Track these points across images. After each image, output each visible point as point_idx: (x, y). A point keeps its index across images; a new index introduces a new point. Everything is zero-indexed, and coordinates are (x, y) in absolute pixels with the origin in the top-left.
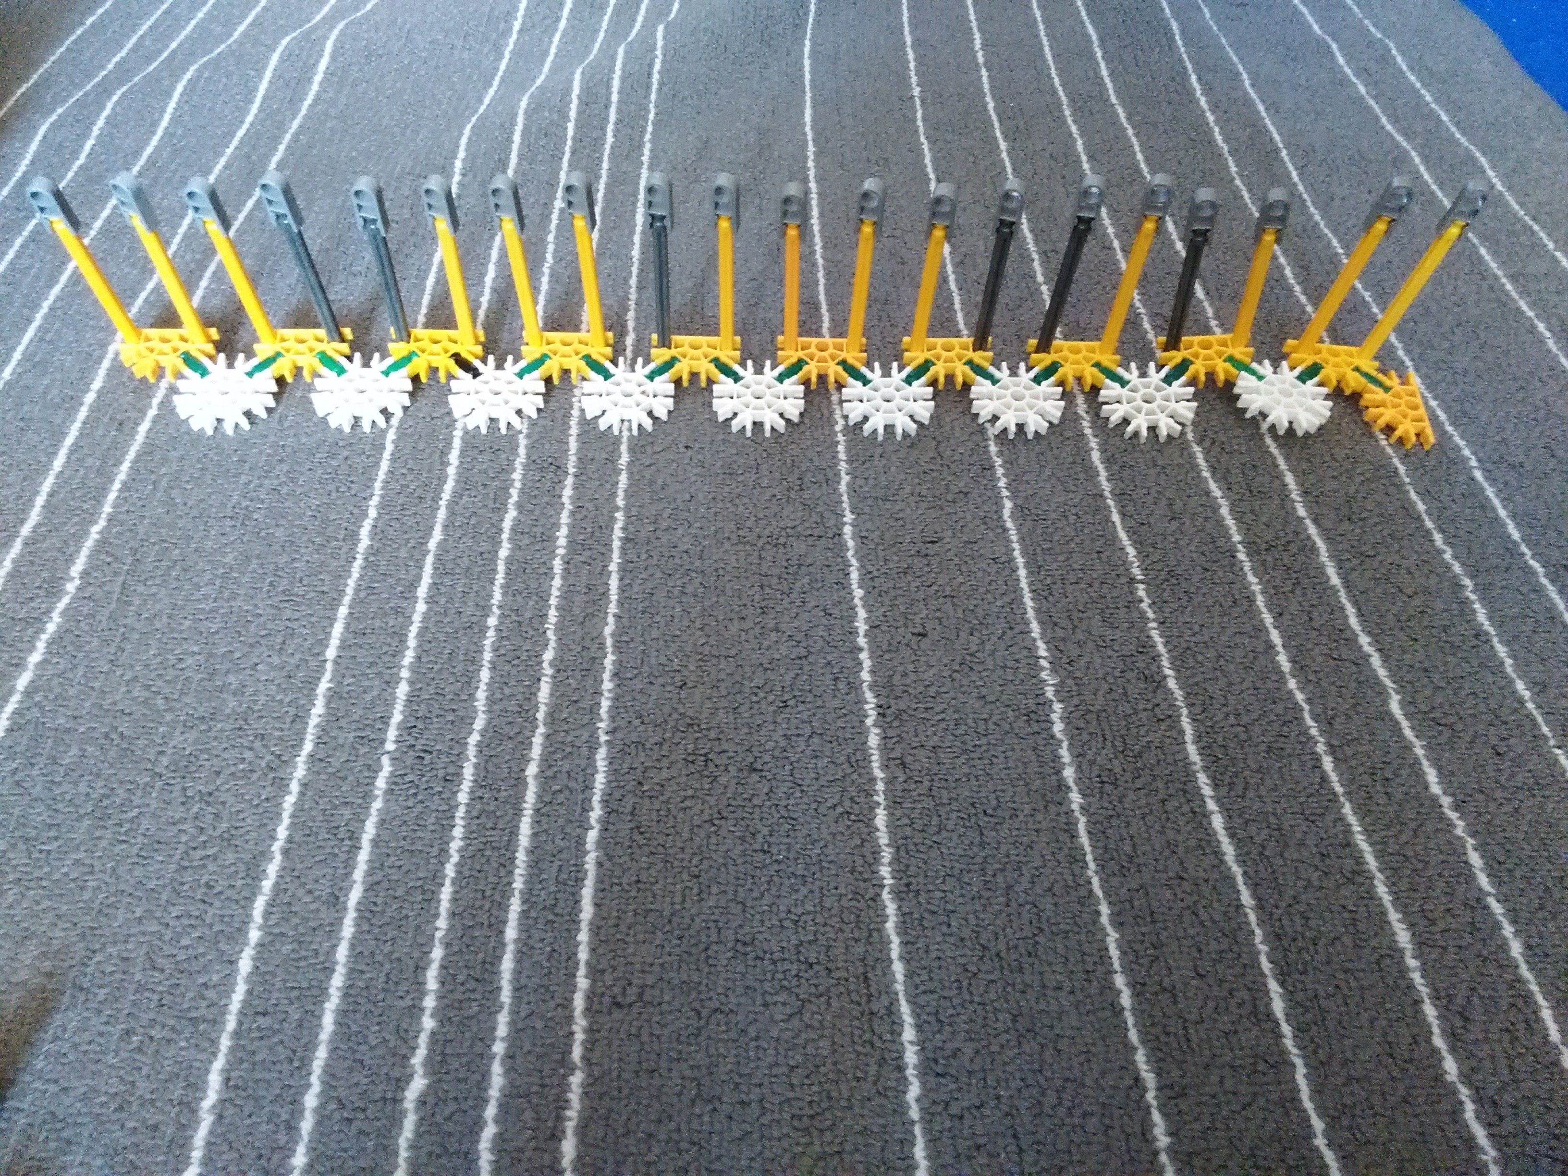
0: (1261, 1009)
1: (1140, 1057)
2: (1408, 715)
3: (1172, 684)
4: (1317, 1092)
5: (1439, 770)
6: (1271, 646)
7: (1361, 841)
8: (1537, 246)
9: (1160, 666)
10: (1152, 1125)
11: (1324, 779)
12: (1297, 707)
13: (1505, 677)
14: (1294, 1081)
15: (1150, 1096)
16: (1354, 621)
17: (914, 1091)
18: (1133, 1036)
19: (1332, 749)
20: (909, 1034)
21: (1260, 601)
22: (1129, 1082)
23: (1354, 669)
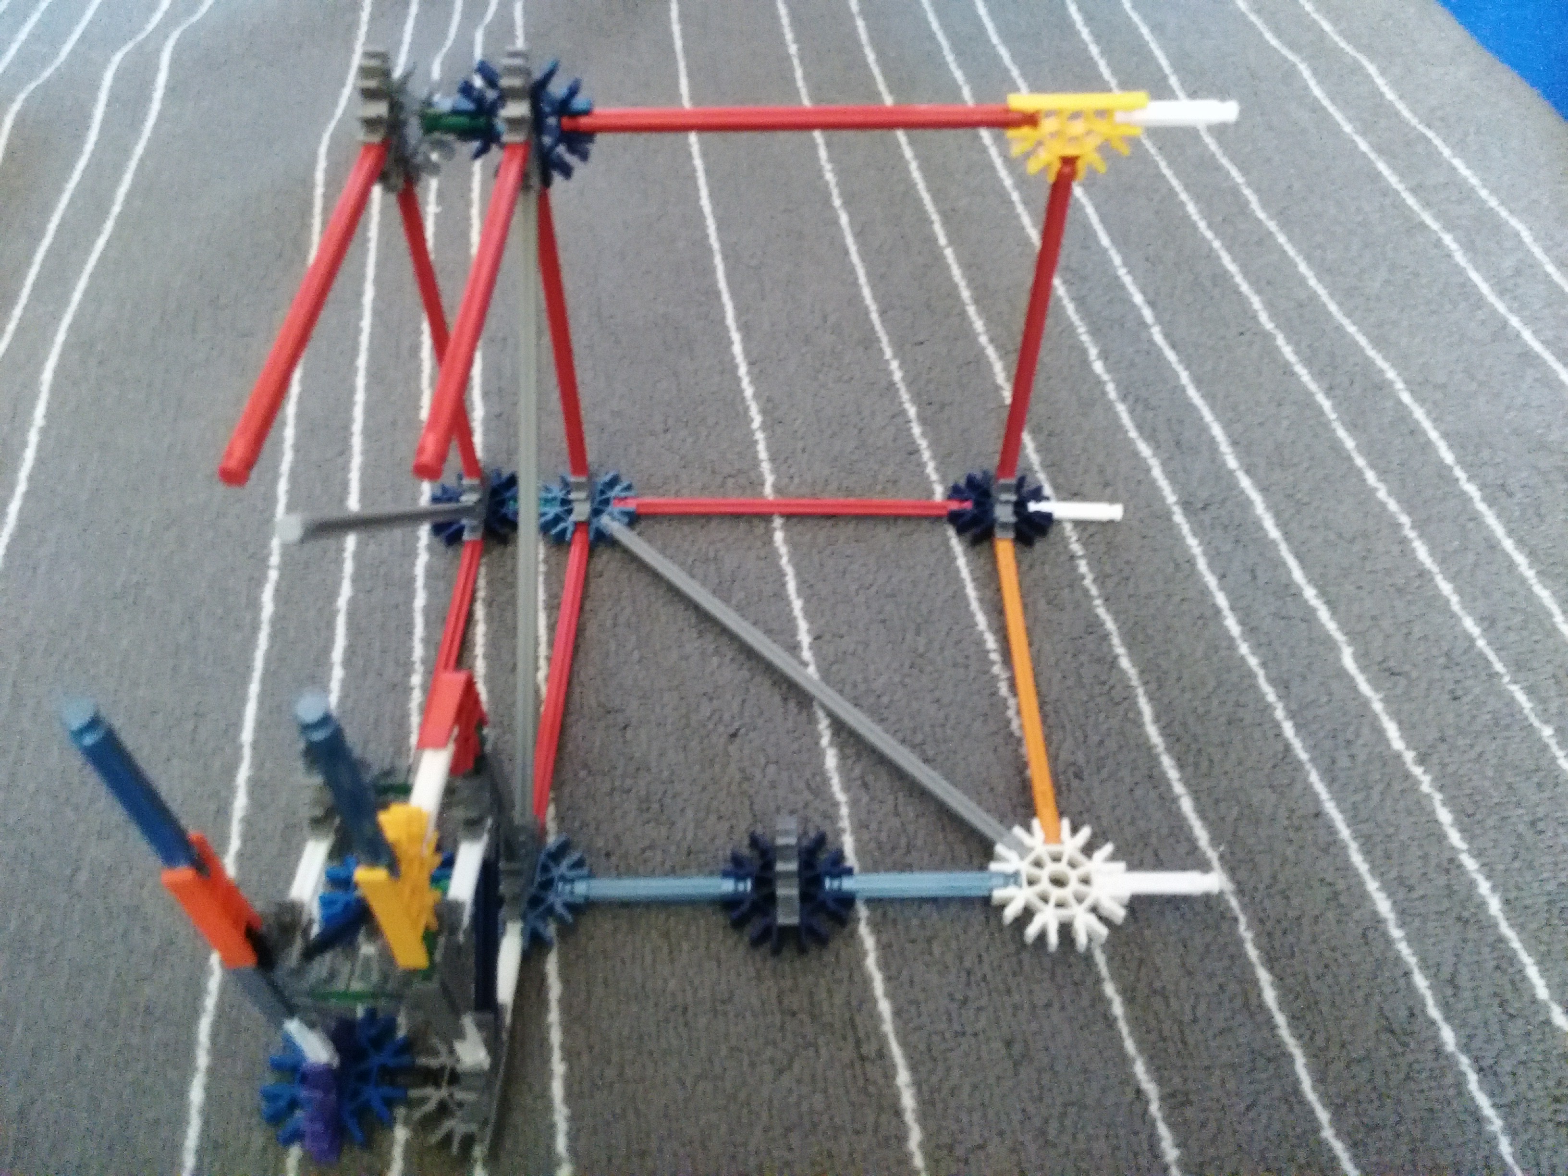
0: (1254, 1001)
1: (1140, 1069)
2: (1363, 669)
3: (1125, 663)
4: (1320, 1080)
5: (1400, 723)
6: (1217, 611)
7: (1330, 808)
8: (1434, 155)
9: (1110, 646)
10: (1159, 1140)
11: (1287, 748)
12: (1252, 675)
13: (1453, 615)
14: (1294, 1073)
15: (1154, 1108)
16: (1298, 575)
17: (915, 1136)
18: (1130, 1046)
19: (1292, 715)
20: (903, 1077)
21: (1202, 564)
22: (1130, 1095)
23: (1304, 626)
